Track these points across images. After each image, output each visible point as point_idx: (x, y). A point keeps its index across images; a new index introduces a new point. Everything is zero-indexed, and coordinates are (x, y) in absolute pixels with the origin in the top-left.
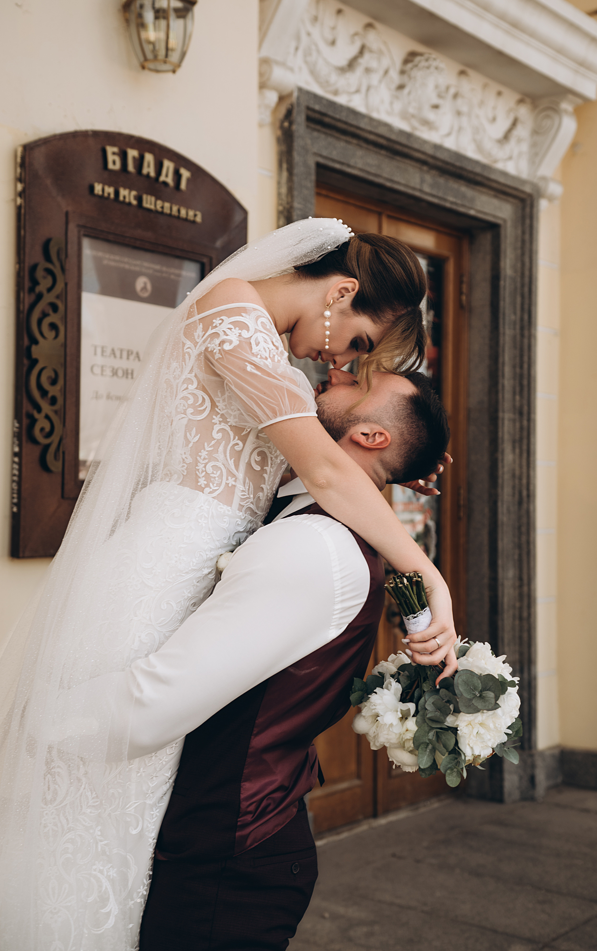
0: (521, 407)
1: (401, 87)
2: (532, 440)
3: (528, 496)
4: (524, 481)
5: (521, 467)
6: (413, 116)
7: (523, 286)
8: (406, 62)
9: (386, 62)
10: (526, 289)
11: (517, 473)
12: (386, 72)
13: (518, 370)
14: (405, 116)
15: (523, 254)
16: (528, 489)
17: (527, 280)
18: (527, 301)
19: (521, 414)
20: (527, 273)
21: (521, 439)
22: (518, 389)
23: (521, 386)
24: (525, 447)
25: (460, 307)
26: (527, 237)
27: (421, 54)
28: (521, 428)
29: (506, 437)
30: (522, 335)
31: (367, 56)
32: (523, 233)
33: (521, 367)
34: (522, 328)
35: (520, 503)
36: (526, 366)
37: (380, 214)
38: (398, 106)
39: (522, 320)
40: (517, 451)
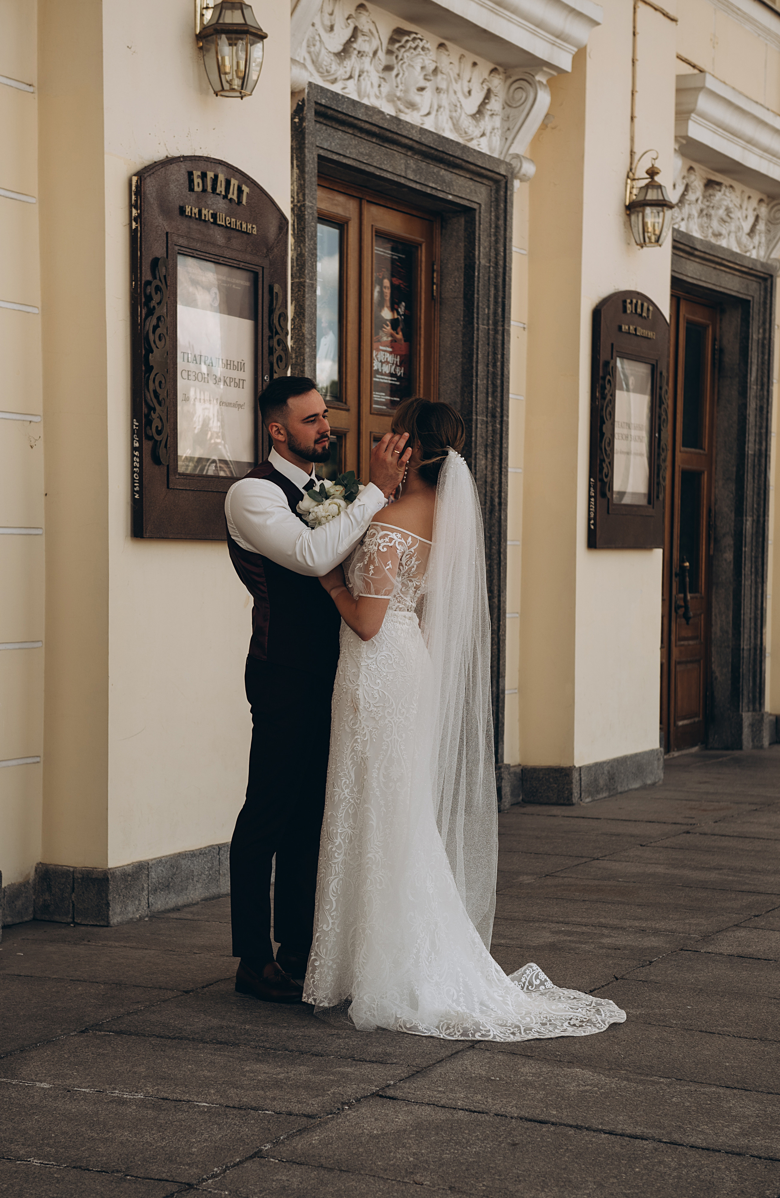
0: (494, 408)
1: (388, 68)
2: (505, 445)
3: (500, 504)
4: (496, 488)
5: (493, 474)
6: (399, 99)
7: (496, 276)
8: (392, 40)
9: (375, 43)
10: (500, 280)
11: (489, 480)
12: (375, 53)
13: (491, 369)
14: (392, 99)
15: (497, 242)
16: (500, 497)
17: (501, 270)
18: (500, 293)
19: (494, 416)
20: (501, 263)
21: (493, 443)
22: (490, 390)
23: (494, 385)
24: (497, 452)
25: (431, 298)
26: (501, 222)
27: (409, 33)
28: (494, 431)
29: (479, 440)
30: (496, 331)
31: (360, 39)
32: (497, 218)
33: (495, 365)
34: (495, 323)
35: (492, 511)
36: (499, 364)
37: (361, 200)
38: (385, 89)
39: (495, 313)
40: (489, 456)
